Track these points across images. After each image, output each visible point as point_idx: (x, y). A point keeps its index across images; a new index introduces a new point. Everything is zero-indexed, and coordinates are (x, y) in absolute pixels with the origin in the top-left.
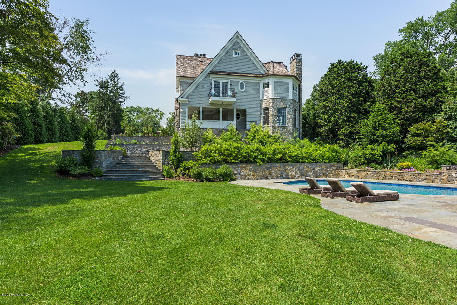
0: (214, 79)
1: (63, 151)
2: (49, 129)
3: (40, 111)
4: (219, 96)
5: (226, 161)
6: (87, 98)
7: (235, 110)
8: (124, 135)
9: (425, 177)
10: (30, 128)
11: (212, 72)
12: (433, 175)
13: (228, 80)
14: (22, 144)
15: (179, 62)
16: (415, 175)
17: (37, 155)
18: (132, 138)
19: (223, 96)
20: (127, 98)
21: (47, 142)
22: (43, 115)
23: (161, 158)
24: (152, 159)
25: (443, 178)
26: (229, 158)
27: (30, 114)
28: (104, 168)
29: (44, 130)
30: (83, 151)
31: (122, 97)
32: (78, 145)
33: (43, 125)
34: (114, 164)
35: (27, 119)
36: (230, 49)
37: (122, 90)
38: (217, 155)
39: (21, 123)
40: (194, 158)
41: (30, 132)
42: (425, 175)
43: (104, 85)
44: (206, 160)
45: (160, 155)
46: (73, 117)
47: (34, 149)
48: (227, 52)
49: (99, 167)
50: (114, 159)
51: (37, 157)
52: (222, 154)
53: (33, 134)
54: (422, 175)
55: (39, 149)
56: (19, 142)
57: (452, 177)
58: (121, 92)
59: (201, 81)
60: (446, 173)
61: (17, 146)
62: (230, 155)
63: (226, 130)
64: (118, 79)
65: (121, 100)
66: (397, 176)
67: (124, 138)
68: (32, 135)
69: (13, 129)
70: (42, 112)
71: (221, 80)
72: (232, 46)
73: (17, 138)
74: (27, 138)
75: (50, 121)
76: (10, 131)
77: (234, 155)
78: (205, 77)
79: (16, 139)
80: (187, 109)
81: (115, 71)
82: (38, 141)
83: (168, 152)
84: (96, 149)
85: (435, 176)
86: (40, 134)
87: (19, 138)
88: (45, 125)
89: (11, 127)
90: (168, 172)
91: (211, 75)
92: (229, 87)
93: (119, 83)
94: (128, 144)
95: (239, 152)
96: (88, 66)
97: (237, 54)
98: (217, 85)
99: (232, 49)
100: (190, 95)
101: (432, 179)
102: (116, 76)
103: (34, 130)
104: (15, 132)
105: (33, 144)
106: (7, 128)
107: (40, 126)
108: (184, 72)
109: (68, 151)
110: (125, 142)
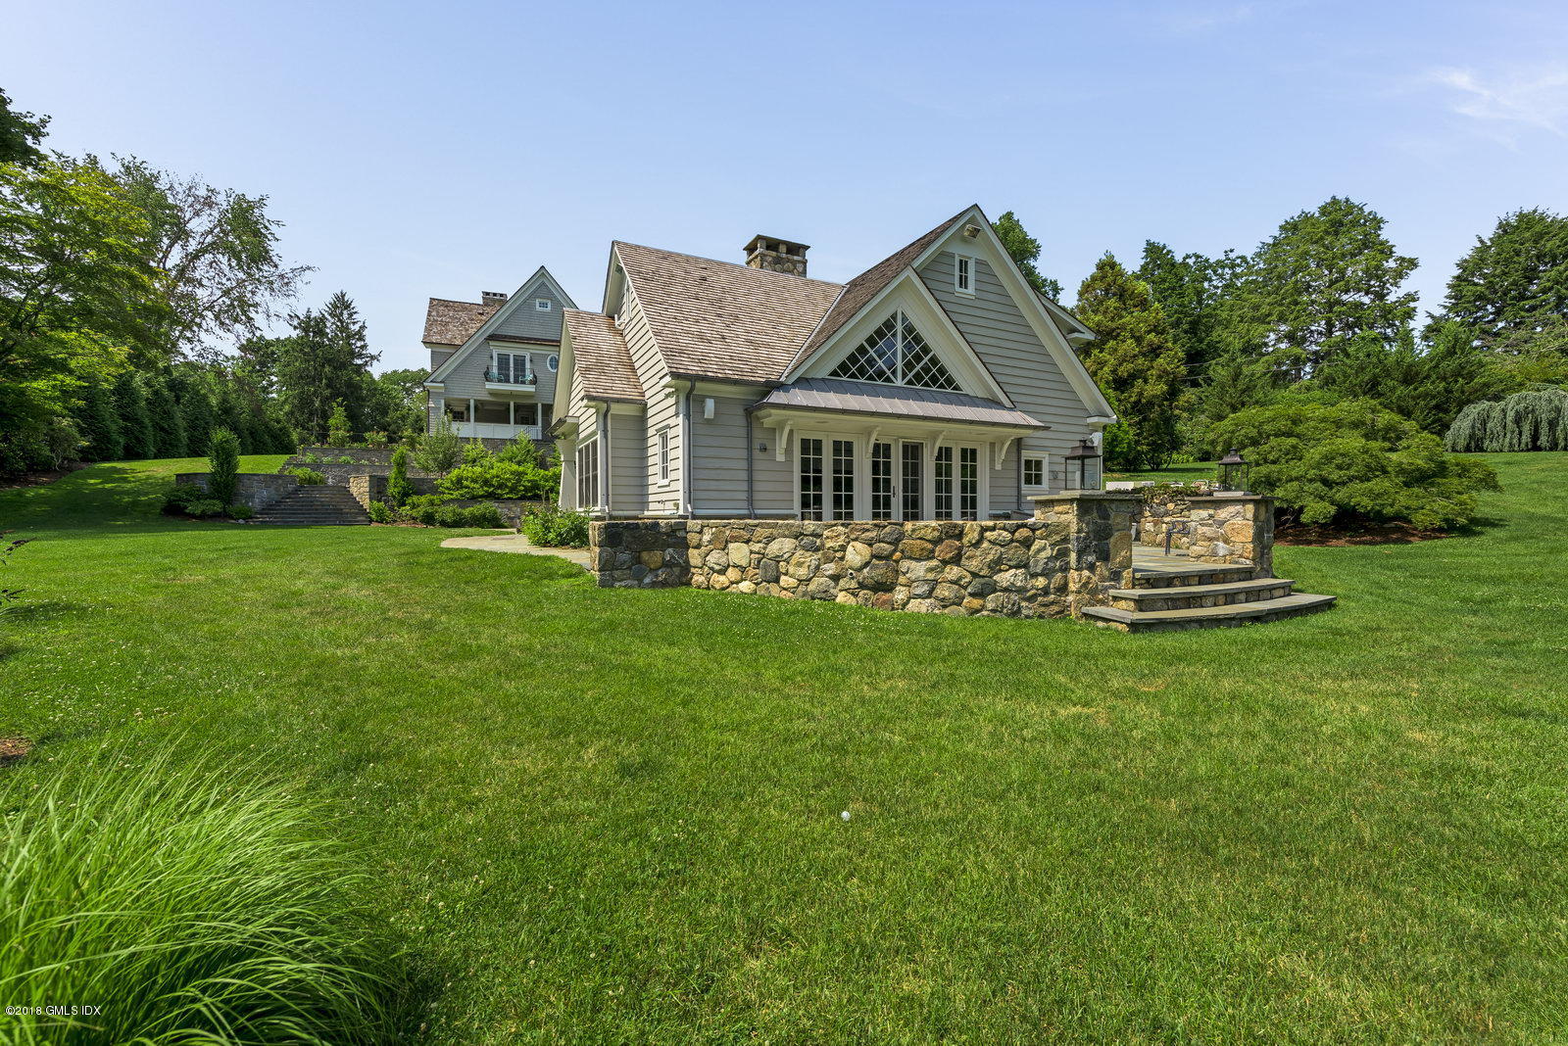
0: (497, 349)
1: (178, 475)
2: (162, 429)
3: (139, 391)
4: (508, 381)
5: (490, 496)
6: (273, 353)
7: (540, 405)
8: (326, 446)
10: (114, 427)
11: (493, 337)
13: (527, 352)
14: (95, 461)
15: (434, 313)
17: (129, 482)
18: (342, 452)
19: (516, 382)
20: (373, 358)
21: (155, 457)
22: (148, 399)
23: (368, 489)
24: (354, 490)
26: (499, 491)
27: (113, 398)
28: (256, 504)
29: (150, 431)
30: (212, 474)
31: (360, 356)
32: (203, 465)
33: (147, 421)
34: (277, 498)
35: (108, 409)
36: (530, 297)
37: (361, 338)
38: (477, 486)
39: (91, 417)
40: (434, 490)
41: (115, 436)
43: (311, 326)
44: (456, 494)
45: (366, 485)
46: (225, 401)
47: (124, 471)
48: (525, 302)
49: (247, 502)
50: (277, 490)
51: (129, 486)
52: (486, 482)
53: (122, 441)
55: (133, 471)
56: (87, 456)
58: (359, 344)
59: (471, 354)
61: (84, 465)
62: (501, 486)
63: (514, 441)
64: (351, 315)
65: (359, 362)
67: (325, 452)
68: (119, 443)
69: (74, 431)
70: (145, 392)
71: (512, 351)
72: (534, 291)
73: (83, 447)
74: (108, 449)
75: (165, 412)
76: (68, 435)
77: (510, 484)
78: (480, 345)
79: (83, 450)
80: (443, 402)
81: (343, 296)
82: (132, 454)
83: (386, 479)
84: (239, 471)
86: (137, 438)
87: (88, 447)
88: (152, 420)
89: (70, 426)
90: (380, 513)
91: (491, 343)
92: (528, 365)
93: (354, 323)
94: (330, 465)
95: (519, 481)
96: (263, 296)
97: (544, 305)
98: (503, 361)
99: (533, 296)
100: (448, 376)
102: (347, 306)
103: (126, 432)
104: (78, 436)
105: (120, 459)
106: (61, 430)
107: (141, 424)
108: (440, 333)
109: (188, 475)
110: (325, 460)
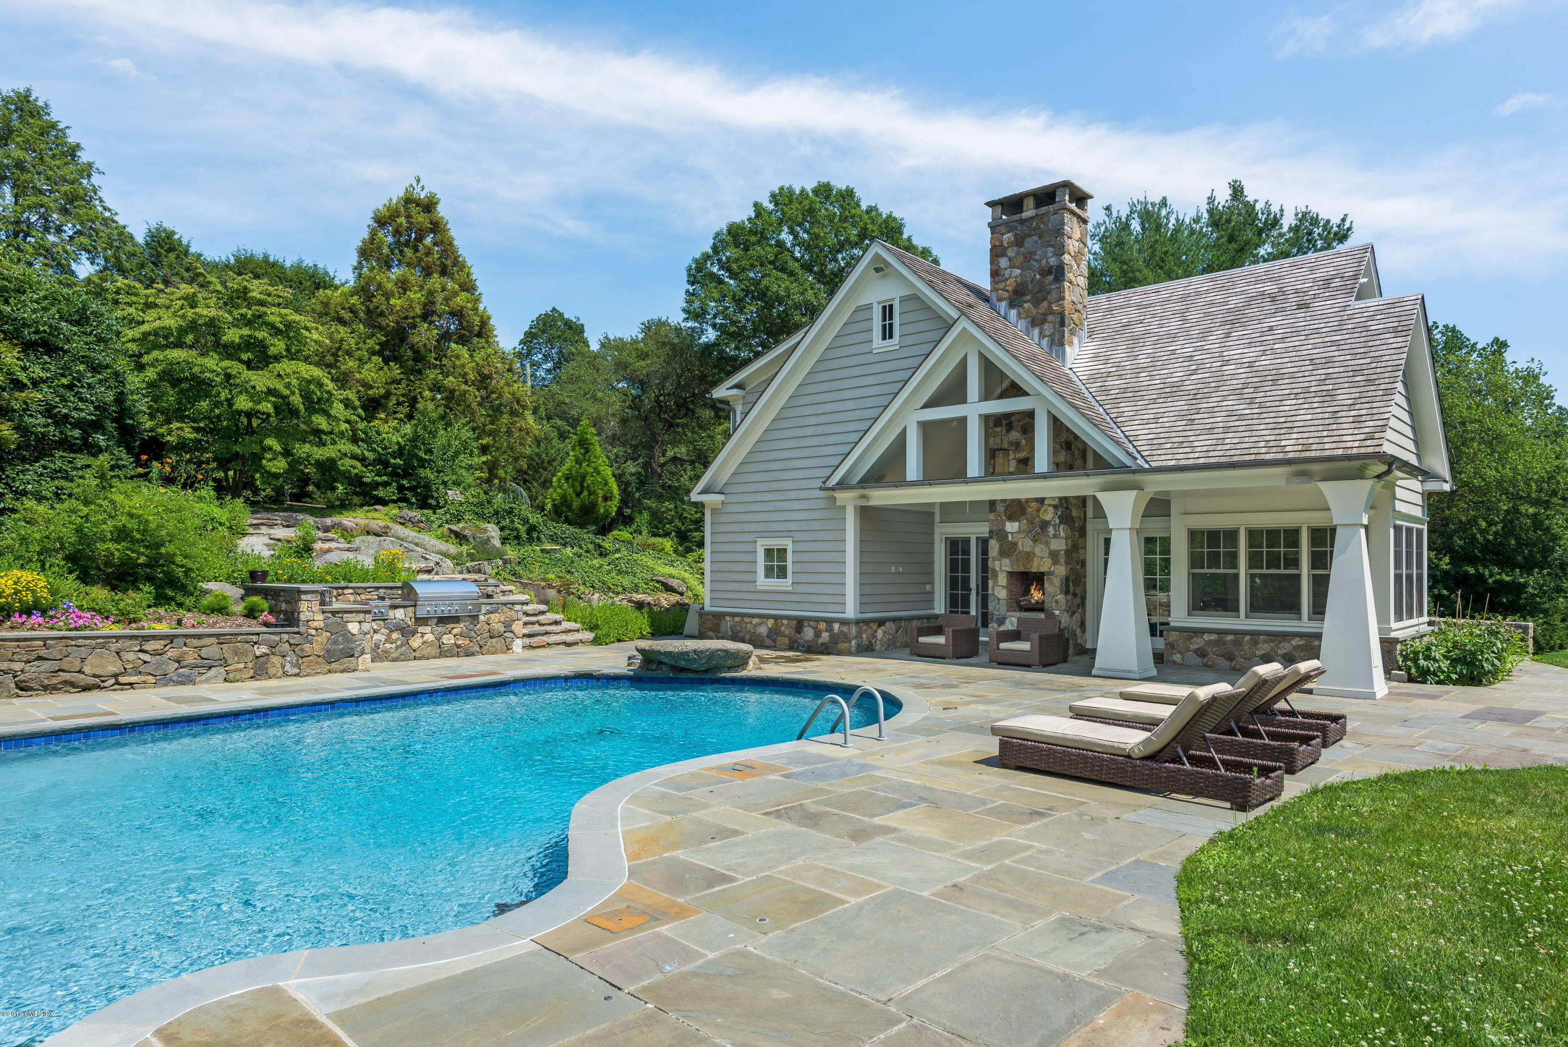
9: (212, 651)
12: (254, 638)
16: (151, 646)
25: (307, 647)
42: (213, 640)
54: (196, 642)
57: (349, 637)
60: (322, 625)
66: (17, 666)
85: (265, 642)
101: (251, 657)
